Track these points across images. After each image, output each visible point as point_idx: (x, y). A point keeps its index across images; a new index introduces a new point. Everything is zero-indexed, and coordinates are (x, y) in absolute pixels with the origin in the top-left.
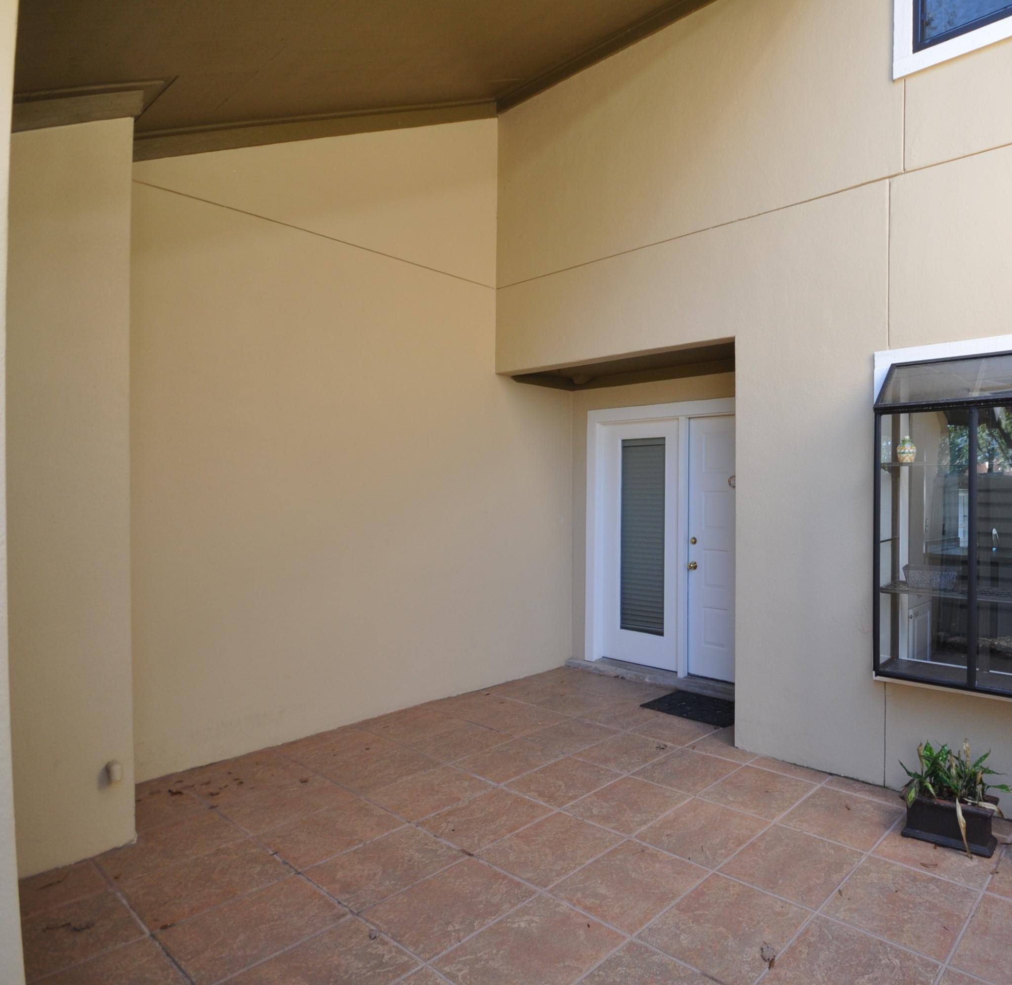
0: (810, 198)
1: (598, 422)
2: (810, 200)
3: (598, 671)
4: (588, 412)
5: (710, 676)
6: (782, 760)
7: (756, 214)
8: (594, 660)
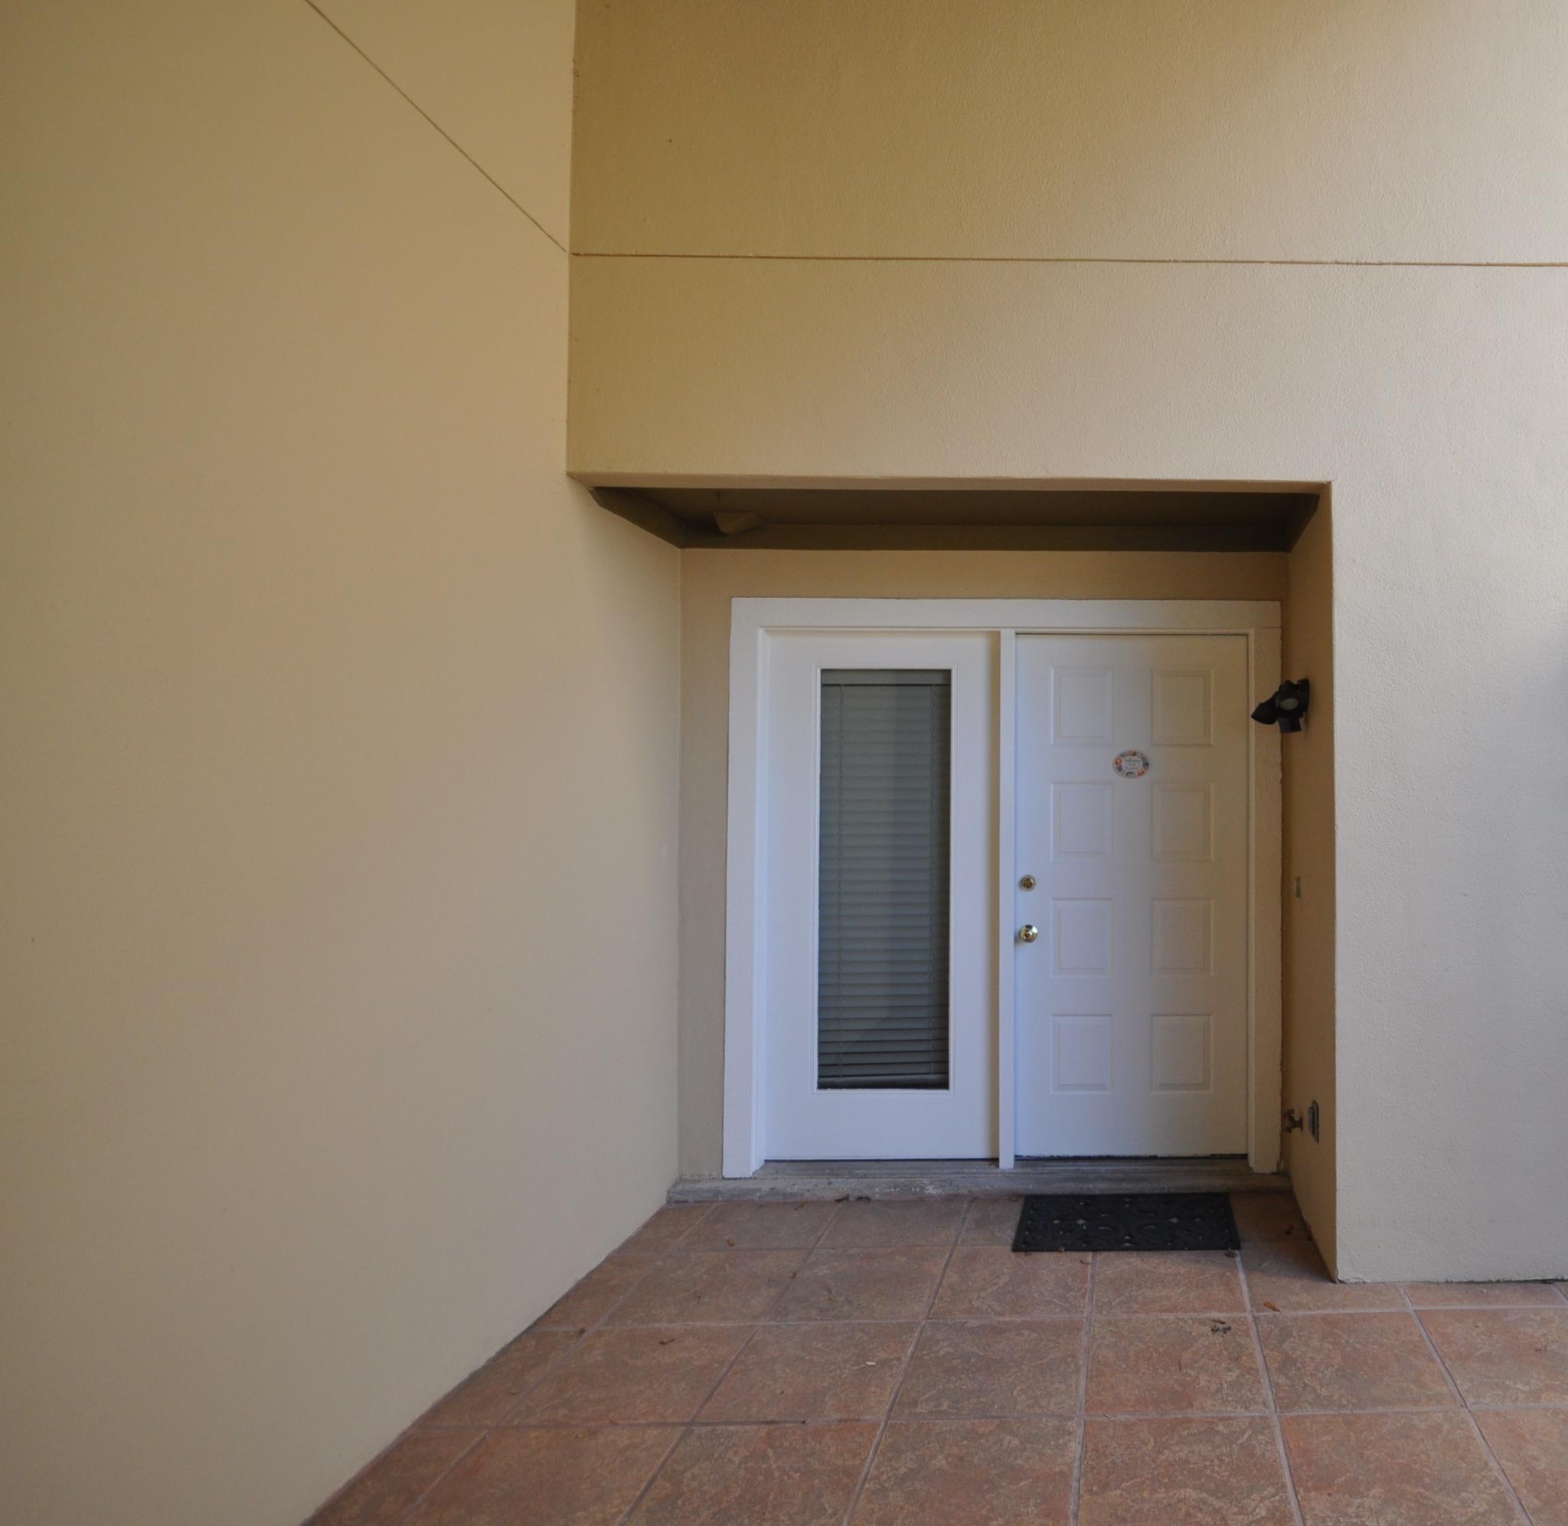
0: (1490, 262)
1: (762, 627)
2: (1488, 265)
3: (781, 1197)
4: (734, 600)
5: (1071, 1153)
6: (1444, 1281)
7: (1376, 261)
8: (750, 1174)
